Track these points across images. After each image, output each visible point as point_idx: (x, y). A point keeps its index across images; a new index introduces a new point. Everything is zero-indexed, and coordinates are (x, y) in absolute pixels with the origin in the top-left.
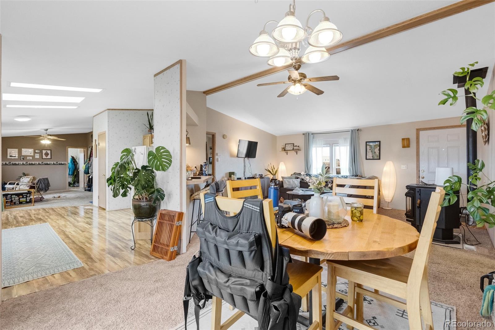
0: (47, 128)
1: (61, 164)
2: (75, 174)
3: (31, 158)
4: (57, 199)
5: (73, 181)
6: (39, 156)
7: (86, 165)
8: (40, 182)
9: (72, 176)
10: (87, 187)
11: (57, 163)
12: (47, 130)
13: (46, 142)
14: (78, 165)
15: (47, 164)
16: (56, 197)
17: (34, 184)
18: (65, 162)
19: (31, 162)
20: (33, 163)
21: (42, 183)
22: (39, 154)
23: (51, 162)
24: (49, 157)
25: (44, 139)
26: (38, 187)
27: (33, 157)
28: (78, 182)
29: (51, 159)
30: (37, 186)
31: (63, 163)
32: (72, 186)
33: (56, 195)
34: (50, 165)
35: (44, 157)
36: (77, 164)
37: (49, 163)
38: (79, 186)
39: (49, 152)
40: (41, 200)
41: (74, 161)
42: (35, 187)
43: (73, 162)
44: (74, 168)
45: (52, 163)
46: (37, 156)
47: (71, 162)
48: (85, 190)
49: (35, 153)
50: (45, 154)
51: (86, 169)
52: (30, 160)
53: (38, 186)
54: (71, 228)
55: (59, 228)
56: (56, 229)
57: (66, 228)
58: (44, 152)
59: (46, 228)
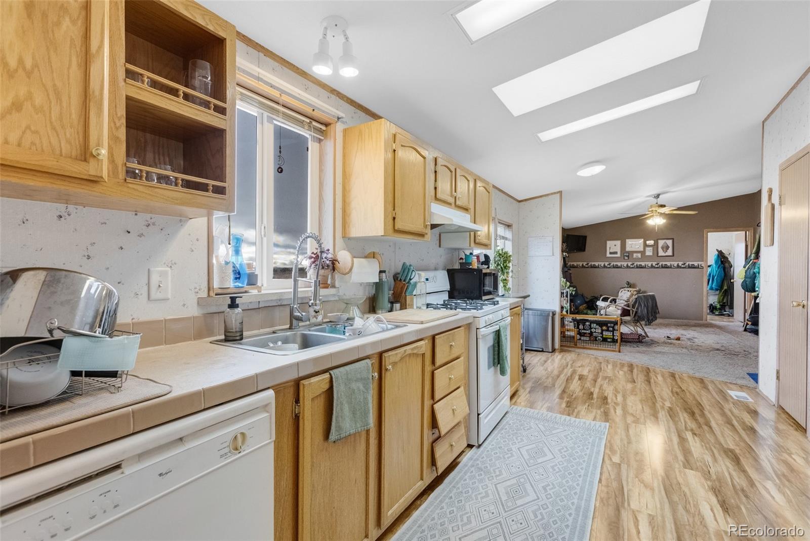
0: (656, 192)
1: (693, 267)
2: (725, 287)
3: (639, 255)
4: (671, 344)
5: (719, 302)
6: (652, 251)
7: (748, 268)
8: (639, 302)
9: (718, 292)
10: (750, 323)
11: (685, 264)
12: (658, 196)
13: (656, 222)
14: (732, 269)
15: (666, 267)
16: (672, 337)
17: (629, 307)
18: (700, 263)
19: (639, 263)
20: (643, 264)
21: (643, 306)
22: (651, 248)
23: (672, 263)
24: (670, 252)
25: (653, 216)
26: (636, 312)
27: (643, 253)
28: (731, 307)
29: (673, 256)
30: (633, 311)
31: (696, 264)
32: (717, 313)
33: (674, 332)
34: (671, 268)
35: (661, 253)
36: (731, 266)
37: (668, 264)
38: (733, 316)
39: (669, 243)
40: (638, 340)
41: (723, 260)
42: (629, 311)
43: (720, 262)
44: (723, 275)
45: (675, 264)
46: (649, 252)
47: (716, 262)
48: (745, 330)
49: (645, 245)
50: (662, 248)
51: (748, 280)
52: (638, 259)
53: (635, 310)
54: (652, 490)
55: (620, 465)
56: (609, 466)
57: (637, 477)
58: (661, 243)
59: (589, 450)
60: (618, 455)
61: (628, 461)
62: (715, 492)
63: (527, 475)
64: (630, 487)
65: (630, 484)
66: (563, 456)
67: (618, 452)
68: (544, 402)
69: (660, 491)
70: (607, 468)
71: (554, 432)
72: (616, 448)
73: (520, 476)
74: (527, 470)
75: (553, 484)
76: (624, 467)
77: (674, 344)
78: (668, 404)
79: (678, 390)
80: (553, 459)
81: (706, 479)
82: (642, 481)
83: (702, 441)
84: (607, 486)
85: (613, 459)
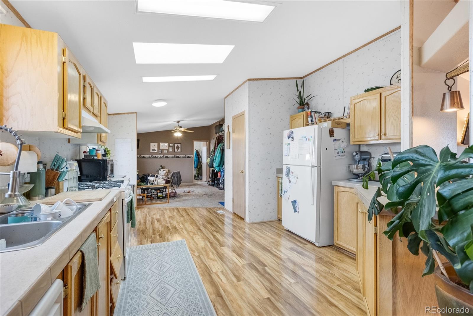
0: (178, 120)
1: (188, 157)
2: (199, 167)
3: (166, 151)
4: (187, 195)
5: (197, 174)
6: (172, 149)
7: (211, 158)
8: (174, 176)
9: (196, 169)
10: (211, 182)
11: (186, 156)
12: (178, 122)
13: (178, 135)
14: (201, 158)
15: (178, 157)
16: (186, 191)
17: (169, 179)
18: (191, 155)
19: (166, 156)
20: (168, 156)
21: (175, 178)
22: (172, 148)
23: (181, 155)
24: (179, 150)
25: (176, 131)
26: (172, 181)
27: (168, 150)
28: (201, 175)
29: (181, 152)
30: (171, 181)
31: (190, 156)
32: (196, 179)
33: (186, 189)
34: (180, 158)
35: (176, 150)
36: (201, 157)
37: (179, 156)
38: (202, 179)
39: (179, 145)
40: (174, 195)
41: (198, 154)
42: (169, 181)
43: (197, 156)
44: (198, 161)
45: (182, 156)
46: (171, 150)
47: (196, 156)
48: (209, 185)
49: (169, 146)
50: (176, 148)
51: (211, 163)
52: (165, 154)
53: (172, 180)
54: (216, 261)
55: (199, 256)
56: (196, 259)
57: (208, 258)
58: (176, 145)
59: (184, 255)
60: (196, 252)
61: (201, 253)
62: (234, 252)
63: (163, 281)
64: (209, 264)
65: (208, 262)
66: (175, 263)
67: (196, 251)
68: (147, 239)
69: (219, 260)
70: (196, 260)
71: (162, 253)
72: (194, 249)
73: (160, 283)
74: (162, 278)
75: (179, 279)
76: (201, 256)
77: (189, 195)
78: (201, 223)
79: (201, 215)
80: (170, 267)
81: (229, 248)
82: (211, 259)
83: (220, 234)
84: (200, 268)
85: (195, 255)
